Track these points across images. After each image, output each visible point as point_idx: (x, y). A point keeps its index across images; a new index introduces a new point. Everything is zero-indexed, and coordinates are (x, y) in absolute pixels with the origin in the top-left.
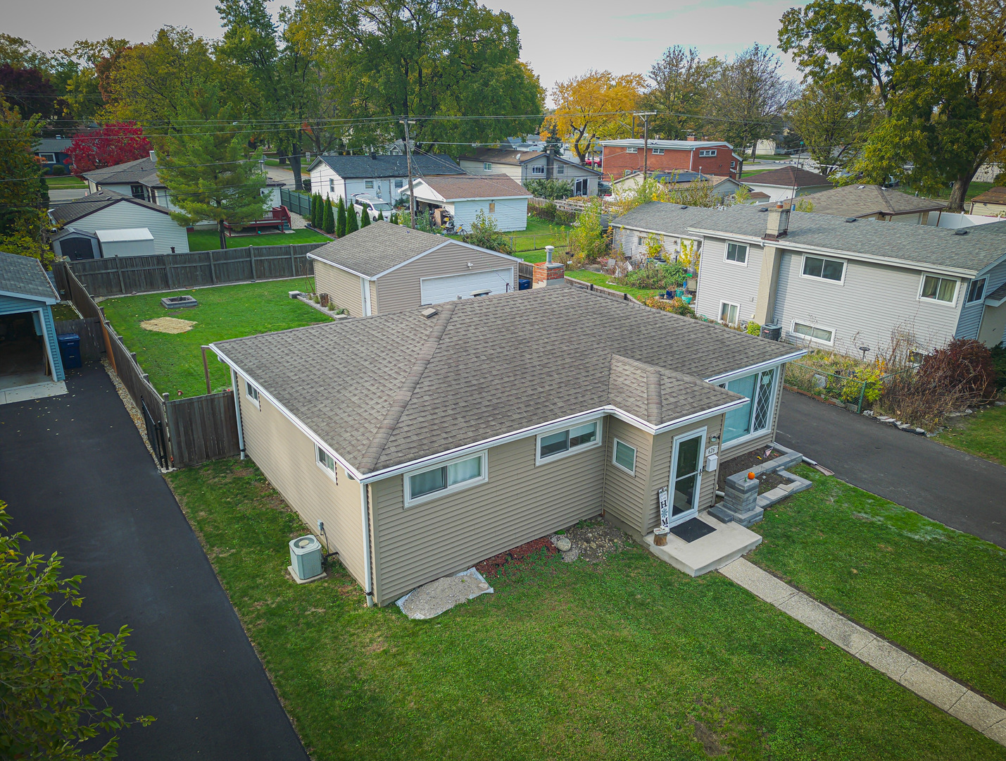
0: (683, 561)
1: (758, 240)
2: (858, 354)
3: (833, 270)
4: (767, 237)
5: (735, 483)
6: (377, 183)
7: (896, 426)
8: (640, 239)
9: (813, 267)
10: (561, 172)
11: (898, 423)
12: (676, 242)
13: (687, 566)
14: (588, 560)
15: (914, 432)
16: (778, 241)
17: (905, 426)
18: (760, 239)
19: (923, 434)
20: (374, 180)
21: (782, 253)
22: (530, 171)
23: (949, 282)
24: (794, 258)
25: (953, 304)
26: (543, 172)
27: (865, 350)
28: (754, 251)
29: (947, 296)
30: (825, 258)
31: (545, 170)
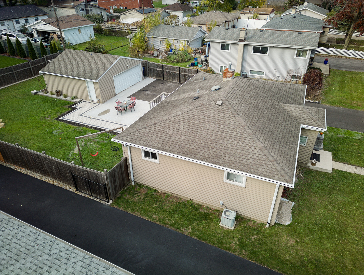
0: (326, 169)
1: (236, 42)
2: (277, 79)
3: (264, 50)
4: (240, 40)
5: (319, 137)
6: (6, 23)
7: (310, 102)
8: (161, 41)
9: (256, 50)
10: (91, 10)
11: (310, 101)
12: (177, 42)
13: (328, 170)
14: (301, 179)
15: (316, 103)
16: (245, 42)
17: (312, 101)
18: (237, 42)
19: (319, 103)
20: (4, 21)
21: (245, 45)
22: (79, 10)
23: (305, 51)
24: (249, 47)
25: (306, 58)
26: (84, 11)
27: (278, 77)
28: (233, 46)
29: (304, 56)
30: (261, 47)
31: (85, 10)
